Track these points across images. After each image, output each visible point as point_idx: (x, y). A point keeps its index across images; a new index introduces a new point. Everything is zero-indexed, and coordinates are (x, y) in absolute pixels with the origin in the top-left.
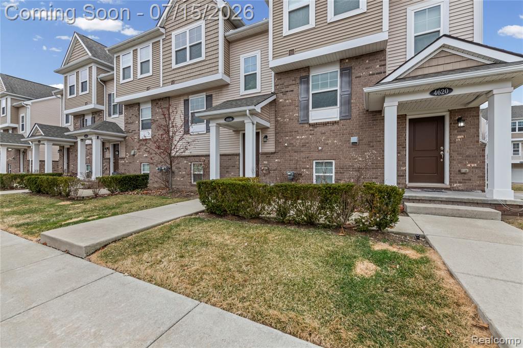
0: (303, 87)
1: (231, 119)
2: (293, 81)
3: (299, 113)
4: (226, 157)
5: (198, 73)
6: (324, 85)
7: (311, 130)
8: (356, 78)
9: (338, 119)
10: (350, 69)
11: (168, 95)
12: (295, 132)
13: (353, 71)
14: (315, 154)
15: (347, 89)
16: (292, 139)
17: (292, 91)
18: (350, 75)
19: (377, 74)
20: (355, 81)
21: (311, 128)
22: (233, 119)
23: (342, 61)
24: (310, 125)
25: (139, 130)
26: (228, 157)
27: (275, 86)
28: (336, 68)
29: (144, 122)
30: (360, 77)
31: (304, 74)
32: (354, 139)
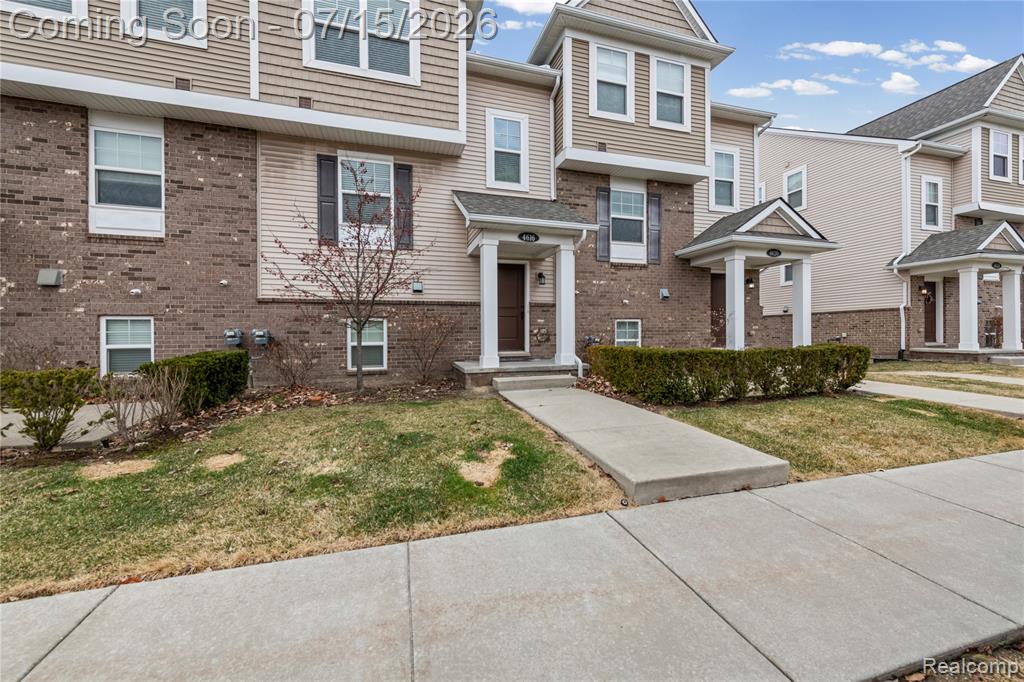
0: (601, 204)
1: (532, 238)
2: (586, 189)
3: (596, 244)
4: (455, 308)
5: (398, 109)
6: (627, 209)
7: (612, 273)
8: (666, 210)
9: (644, 262)
10: (659, 196)
11: (254, 126)
12: (591, 272)
13: (663, 201)
14: (618, 310)
15: (654, 222)
16: (585, 285)
17: (585, 206)
18: (659, 205)
19: (687, 212)
20: (665, 215)
21: (613, 270)
22: (537, 238)
23: (649, 182)
24: (612, 264)
25: (86, 202)
26: (459, 308)
27: (558, 189)
28: (642, 190)
29: (107, 178)
30: (669, 211)
31: (603, 185)
32: (665, 292)
